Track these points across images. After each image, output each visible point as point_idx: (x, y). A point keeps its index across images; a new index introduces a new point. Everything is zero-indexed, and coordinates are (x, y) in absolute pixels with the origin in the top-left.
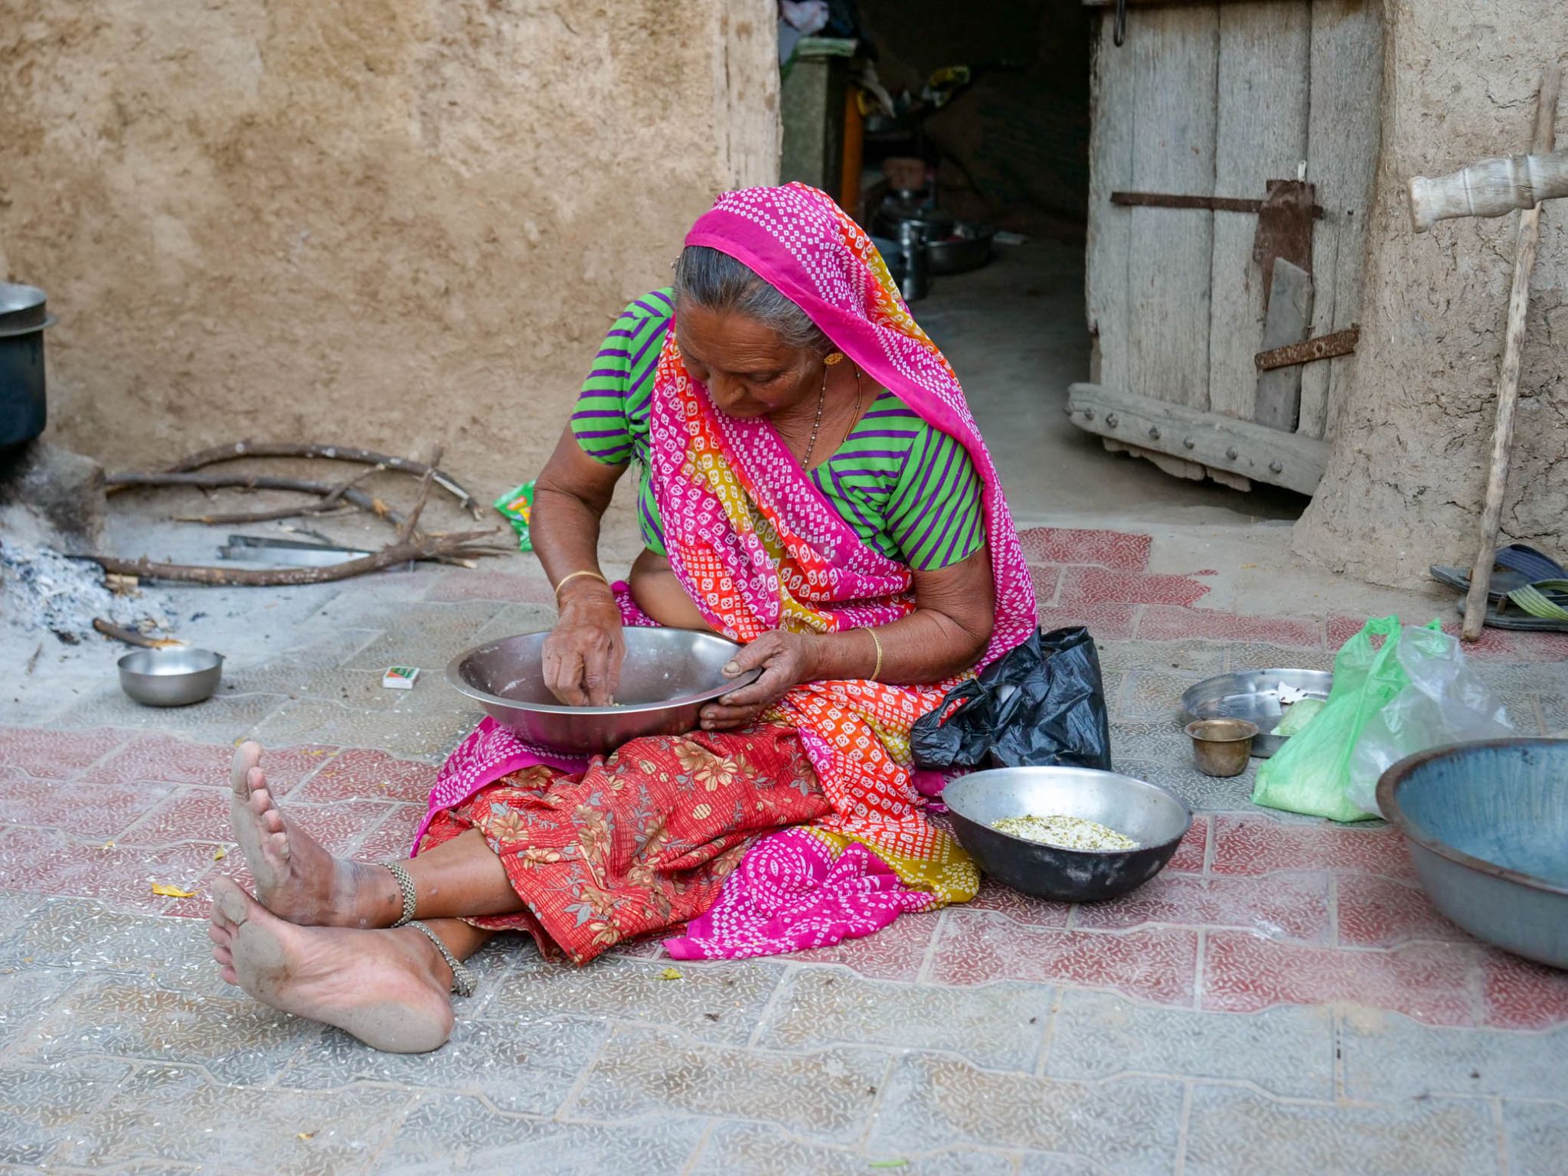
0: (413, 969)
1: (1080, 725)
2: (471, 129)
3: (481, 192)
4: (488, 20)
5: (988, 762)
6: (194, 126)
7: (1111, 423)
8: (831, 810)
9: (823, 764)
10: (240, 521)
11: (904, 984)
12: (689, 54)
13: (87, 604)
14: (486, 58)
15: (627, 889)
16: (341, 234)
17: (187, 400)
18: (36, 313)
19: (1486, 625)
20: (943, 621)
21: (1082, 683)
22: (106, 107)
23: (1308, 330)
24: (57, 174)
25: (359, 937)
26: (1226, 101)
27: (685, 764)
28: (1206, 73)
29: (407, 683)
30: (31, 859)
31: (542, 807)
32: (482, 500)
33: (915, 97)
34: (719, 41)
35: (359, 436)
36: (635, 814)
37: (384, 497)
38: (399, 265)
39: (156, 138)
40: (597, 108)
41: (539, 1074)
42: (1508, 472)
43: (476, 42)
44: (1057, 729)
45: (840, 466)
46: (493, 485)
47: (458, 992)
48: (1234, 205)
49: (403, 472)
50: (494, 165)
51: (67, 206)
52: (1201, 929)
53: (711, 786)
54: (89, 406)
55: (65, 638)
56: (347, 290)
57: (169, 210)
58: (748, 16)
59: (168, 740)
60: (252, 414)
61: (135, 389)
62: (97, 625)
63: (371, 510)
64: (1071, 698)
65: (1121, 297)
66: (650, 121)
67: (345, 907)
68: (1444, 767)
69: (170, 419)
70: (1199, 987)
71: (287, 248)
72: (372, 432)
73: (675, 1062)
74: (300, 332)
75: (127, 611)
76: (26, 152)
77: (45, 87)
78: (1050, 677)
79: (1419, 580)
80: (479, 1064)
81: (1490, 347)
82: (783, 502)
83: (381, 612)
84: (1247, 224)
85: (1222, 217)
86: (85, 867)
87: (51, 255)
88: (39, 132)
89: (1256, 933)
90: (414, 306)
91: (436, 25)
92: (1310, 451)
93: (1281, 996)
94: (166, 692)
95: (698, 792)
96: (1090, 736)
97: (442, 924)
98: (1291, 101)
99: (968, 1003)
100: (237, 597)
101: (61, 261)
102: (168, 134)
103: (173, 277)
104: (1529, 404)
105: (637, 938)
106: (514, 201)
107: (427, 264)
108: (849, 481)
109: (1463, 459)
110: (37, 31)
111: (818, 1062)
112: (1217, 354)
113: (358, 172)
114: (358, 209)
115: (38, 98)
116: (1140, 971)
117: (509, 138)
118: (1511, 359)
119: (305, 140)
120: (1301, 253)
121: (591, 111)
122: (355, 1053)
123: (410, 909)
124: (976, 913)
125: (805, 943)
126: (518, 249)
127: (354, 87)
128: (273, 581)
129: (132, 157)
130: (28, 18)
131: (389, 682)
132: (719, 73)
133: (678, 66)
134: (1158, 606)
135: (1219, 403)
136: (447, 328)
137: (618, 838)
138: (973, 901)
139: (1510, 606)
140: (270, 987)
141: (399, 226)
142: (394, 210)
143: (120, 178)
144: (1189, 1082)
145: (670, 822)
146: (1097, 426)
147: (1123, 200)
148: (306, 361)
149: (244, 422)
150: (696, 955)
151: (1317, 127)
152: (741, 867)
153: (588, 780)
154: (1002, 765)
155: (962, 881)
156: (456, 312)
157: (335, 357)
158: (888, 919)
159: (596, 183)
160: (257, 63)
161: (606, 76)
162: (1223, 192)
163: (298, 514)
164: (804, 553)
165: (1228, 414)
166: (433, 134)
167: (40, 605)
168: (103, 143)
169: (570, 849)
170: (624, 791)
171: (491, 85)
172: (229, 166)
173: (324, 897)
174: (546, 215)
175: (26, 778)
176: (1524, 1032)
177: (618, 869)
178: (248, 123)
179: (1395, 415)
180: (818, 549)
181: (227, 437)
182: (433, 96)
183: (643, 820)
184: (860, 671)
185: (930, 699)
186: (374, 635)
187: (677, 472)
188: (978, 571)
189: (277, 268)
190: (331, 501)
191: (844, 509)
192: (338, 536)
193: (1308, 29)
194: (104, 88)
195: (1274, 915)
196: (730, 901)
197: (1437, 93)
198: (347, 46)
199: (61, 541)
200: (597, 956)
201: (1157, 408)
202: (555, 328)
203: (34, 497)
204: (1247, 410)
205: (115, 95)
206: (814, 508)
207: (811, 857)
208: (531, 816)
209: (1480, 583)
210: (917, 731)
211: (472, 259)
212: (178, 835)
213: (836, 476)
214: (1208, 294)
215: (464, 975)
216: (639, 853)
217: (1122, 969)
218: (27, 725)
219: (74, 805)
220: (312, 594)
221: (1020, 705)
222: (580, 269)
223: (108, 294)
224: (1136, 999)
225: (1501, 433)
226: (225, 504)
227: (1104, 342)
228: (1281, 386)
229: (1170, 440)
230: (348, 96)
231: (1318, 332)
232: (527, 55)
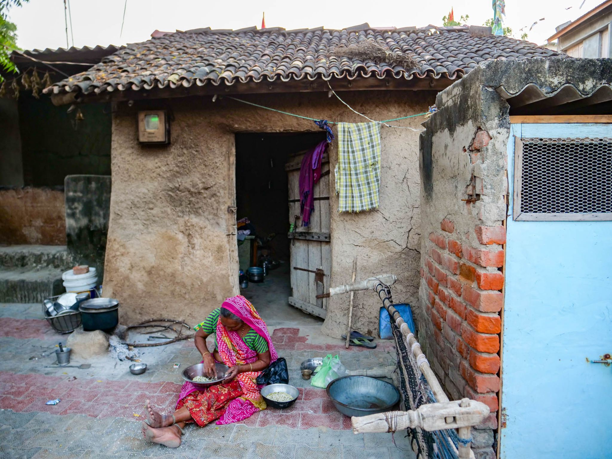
0: (175, 434)
1: (283, 374)
2: (189, 268)
3: (191, 278)
4: (192, 251)
5: (269, 384)
6: (144, 268)
7: (295, 304)
8: (244, 394)
9: (242, 386)
10: (151, 333)
11: (254, 427)
12: (224, 255)
13: (125, 353)
14: (191, 257)
15: (210, 414)
16: (168, 284)
17: (142, 312)
18: (117, 306)
19: (350, 345)
20: (262, 362)
21: (283, 367)
22: (130, 265)
23: (323, 293)
24: (121, 276)
25: (166, 429)
26: (310, 255)
27: (220, 390)
28: (307, 250)
29: (178, 367)
30: (114, 409)
31: (197, 401)
32: (191, 327)
33: (266, 239)
34: (229, 253)
35: (171, 317)
36: (211, 400)
37: (176, 327)
38: (177, 289)
39: (137, 270)
40: (209, 264)
41: (195, 451)
42: (352, 321)
43: (190, 254)
44: (280, 375)
45: (246, 338)
46: (193, 324)
47: (183, 434)
48: (312, 271)
49: (179, 323)
50: (193, 273)
51: (123, 281)
52: (301, 412)
53: (224, 393)
54: (126, 314)
55: (121, 360)
56: (169, 293)
57: (139, 281)
58: (233, 249)
59: (137, 382)
60: (153, 314)
61: (134, 310)
62: (126, 357)
63: (173, 330)
64: (282, 370)
65: (296, 283)
66: (218, 266)
67: (164, 424)
68: (338, 382)
69: (140, 315)
70: (299, 425)
71: (159, 287)
72: (173, 316)
73: (217, 447)
74: (161, 300)
75: (131, 354)
76: (116, 272)
77: (119, 262)
78: (279, 367)
79: (340, 337)
80: (185, 449)
81: (348, 300)
82: (237, 344)
83: (174, 350)
84: (314, 274)
85: (310, 273)
86: (122, 411)
87: (120, 289)
88: (118, 269)
89: (309, 413)
90: (180, 296)
91: (183, 251)
92: (324, 312)
93: (312, 425)
94: (137, 372)
95: (222, 394)
96: (285, 376)
97: (180, 423)
98: (319, 257)
99: (263, 431)
100: (150, 349)
101: (122, 290)
102: (140, 269)
103: (140, 292)
104: (355, 309)
105: (211, 422)
106: (196, 279)
107: (182, 289)
108: (248, 340)
109: (346, 317)
110: (118, 253)
111: (239, 445)
112: (310, 294)
113: (171, 275)
114: (171, 281)
115: (118, 264)
116: (290, 422)
117: (195, 269)
118: (351, 303)
119: (162, 270)
120: (322, 281)
121: (208, 264)
122: (165, 449)
123: (174, 422)
124: (266, 411)
125: (238, 420)
126: (197, 286)
127: (170, 261)
128: (156, 345)
129: (134, 273)
130: (117, 251)
131: (175, 367)
132: (229, 258)
133: (222, 257)
134: (300, 343)
135: (311, 302)
136: (185, 299)
137: (209, 404)
138: (266, 409)
139: (353, 342)
140: (152, 439)
141: (178, 283)
142: (177, 280)
143: (132, 276)
144: (296, 444)
145: (217, 401)
146: (293, 304)
147: (296, 268)
148: (162, 305)
149: (152, 315)
150: (221, 424)
151: (323, 261)
152: (229, 406)
153: (204, 395)
154: (271, 384)
155: (264, 406)
156: (187, 296)
157: (167, 304)
158: (252, 414)
159: (209, 276)
160: (154, 258)
161: (211, 259)
162: (310, 269)
163: (161, 331)
164: (241, 352)
165: (312, 304)
166: (183, 268)
167: (117, 354)
168: (129, 271)
169: (201, 408)
170: (210, 396)
171: (192, 260)
172: (150, 274)
173: (160, 423)
174: (202, 281)
175: (113, 392)
176: (348, 430)
177: (209, 409)
178: (153, 267)
179: (335, 310)
180: (243, 351)
181: (149, 318)
182: (183, 263)
183: (213, 399)
184: (248, 370)
185: (259, 373)
186: (173, 355)
187: (220, 339)
188: (268, 354)
189: (157, 290)
190: (167, 328)
191: (247, 344)
192: (167, 335)
193: (321, 246)
194: (129, 262)
195: (312, 409)
196: (227, 412)
197: (339, 261)
198: (169, 255)
199: (121, 341)
200: (205, 426)
201: (302, 302)
202: (203, 298)
203: (116, 334)
204: (315, 304)
205: (131, 263)
206: (243, 345)
207: (240, 403)
208: (195, 402)
209: (348, 339)
210: (258, 378)
211: (189, 288)
212: (138, 403)
213: (246, 339)
214: (309, 285)
215: (183, 432)
216: (212, 406)
217: (288, 422)
218: (114, 380)
219: (121, 397)
220: (163, 347)
221: (274, 371)
222: (207, 289)
223: (130, 295)
224: (289, 428)
225: (350, 315)
226: (149, 330)
227: (294, 290)
228: (320, 302)
229: (304, 308)
230: (169, 263)
231: (325, 293)
232: (198, 256)
